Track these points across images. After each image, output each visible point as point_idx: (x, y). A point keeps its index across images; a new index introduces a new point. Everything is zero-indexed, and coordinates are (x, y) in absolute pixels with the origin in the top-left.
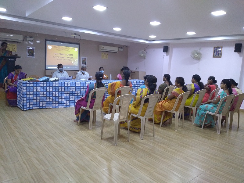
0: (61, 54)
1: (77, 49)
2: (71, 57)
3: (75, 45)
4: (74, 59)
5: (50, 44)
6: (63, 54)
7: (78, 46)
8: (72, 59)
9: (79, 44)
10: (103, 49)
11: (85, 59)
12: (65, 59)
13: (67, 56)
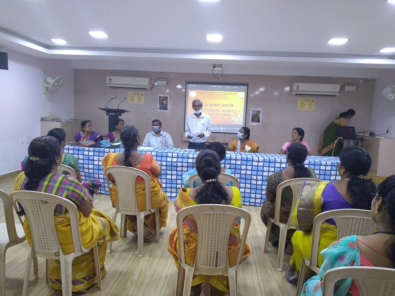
0: (211, 105)
1: (242, 95)
2: (230, 108)
3: (239, 87)
4: (235, 113)
5: (193, 89)
6: (216, 105)
7: (245, 88)
8: (231, 113)
9: (247, 85)
10: (298, 90)
11: (259, 112)
12: (218, 113)
13: (221, 108)
